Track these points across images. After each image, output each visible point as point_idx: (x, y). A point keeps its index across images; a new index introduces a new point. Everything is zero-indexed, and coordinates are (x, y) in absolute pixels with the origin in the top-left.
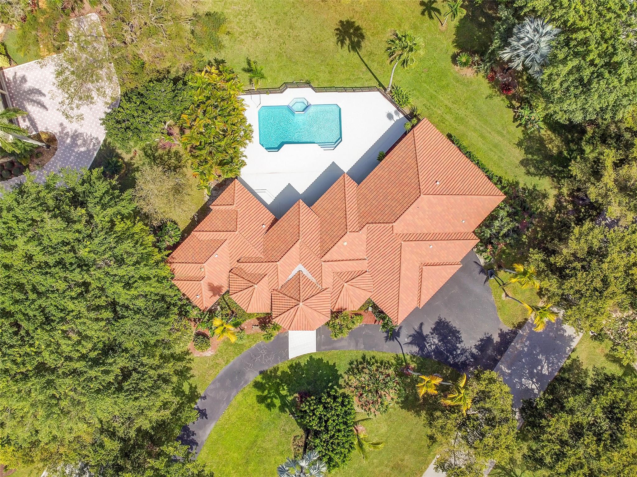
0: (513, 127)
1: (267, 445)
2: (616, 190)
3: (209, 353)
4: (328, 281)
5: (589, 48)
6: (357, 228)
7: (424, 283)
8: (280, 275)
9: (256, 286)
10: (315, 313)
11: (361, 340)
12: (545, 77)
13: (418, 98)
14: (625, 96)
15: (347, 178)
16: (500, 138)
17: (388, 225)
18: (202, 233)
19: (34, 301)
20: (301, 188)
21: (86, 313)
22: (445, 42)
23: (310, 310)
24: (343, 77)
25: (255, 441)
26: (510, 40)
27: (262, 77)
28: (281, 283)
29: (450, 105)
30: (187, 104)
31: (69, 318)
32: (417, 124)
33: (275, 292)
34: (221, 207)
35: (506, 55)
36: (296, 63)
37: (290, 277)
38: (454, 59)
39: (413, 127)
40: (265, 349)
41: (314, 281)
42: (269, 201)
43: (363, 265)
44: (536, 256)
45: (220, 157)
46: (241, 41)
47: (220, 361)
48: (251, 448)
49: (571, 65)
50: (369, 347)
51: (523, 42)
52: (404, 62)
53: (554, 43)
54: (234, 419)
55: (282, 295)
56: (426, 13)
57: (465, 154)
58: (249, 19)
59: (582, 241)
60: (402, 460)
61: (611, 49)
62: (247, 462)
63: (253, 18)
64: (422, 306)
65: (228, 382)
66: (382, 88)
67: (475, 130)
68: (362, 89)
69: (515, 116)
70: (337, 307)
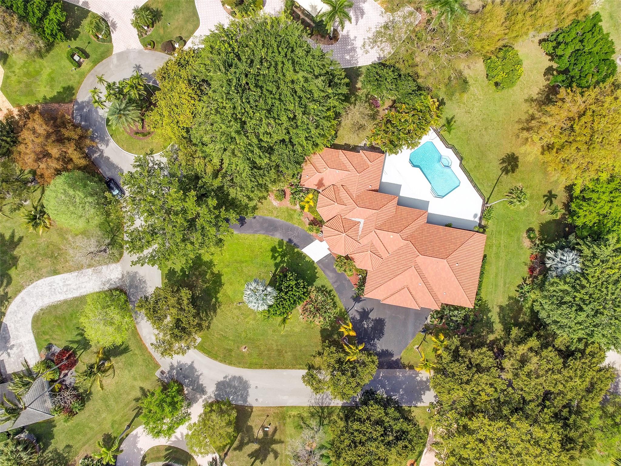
0: (513, 288)
1: (245, 270)
2: (518, 358)
3: (276, 203)
4: (364, 241)
5: (581, 291)
6: (404, 237)
7: (397, 295)
8: (351, 213)
9: (336, 204)
10: (343, 245)
11: (338, 283)
12: (552, 280)
13: (494, 225)
14: (570, 327)
15: (426, 214)
16: (502, 285)
17: (417, 252)
18: (344, 155)
19: (275, 98)
20: (403, 193)
21: (283, 128)
22: (535, 219)
23: (343, 242)
24: (478, 176)
25: (243, 262)
26: (559, 250)
27: (449, 132)
28: (346, 217)
29: (502, 245)
30: (411, 103)
31: (277, 121)
32: (479, 232)
33: (339, 217)
34: (365, 157)
35: (550, 254)
36: (468, 144)
37: (353, 219)
38: (530, 230)
39: (477, 232)
40: (298, 233)
41: (360, 233)
42: (384, 180)
43: (385, 255)
44: (456, 341)
45: (394, 139)
46: (460, 106)
47: (275, 213)
48: (237, 263)
49: (566, 287)
50: (338, 290)
51: (562, 257)
52: (511, 202)
53: (572, 273)
54: (247, 242)
55: (340, 221)
56: (546, 198)
57: (481, 271)
58: (475, 102)
59: (481, 357)
60: (286, 352)
61: (587, 302)
62: (228, 265)
63: (477, 105)
64: (383, 302)
65: (266, 225)
66: (486, 202)
67: (497, 268)
68: (478, 190)
69: (520, 285)
70: (352, 256)
